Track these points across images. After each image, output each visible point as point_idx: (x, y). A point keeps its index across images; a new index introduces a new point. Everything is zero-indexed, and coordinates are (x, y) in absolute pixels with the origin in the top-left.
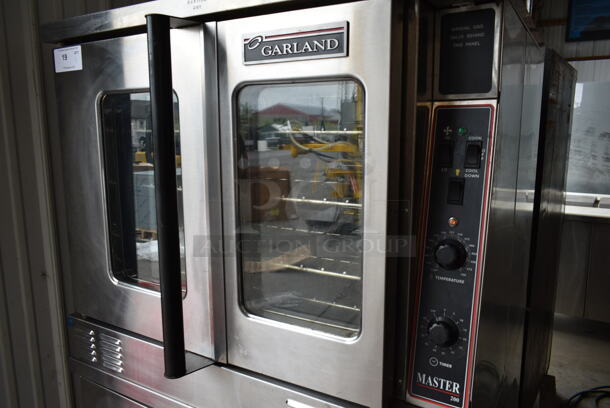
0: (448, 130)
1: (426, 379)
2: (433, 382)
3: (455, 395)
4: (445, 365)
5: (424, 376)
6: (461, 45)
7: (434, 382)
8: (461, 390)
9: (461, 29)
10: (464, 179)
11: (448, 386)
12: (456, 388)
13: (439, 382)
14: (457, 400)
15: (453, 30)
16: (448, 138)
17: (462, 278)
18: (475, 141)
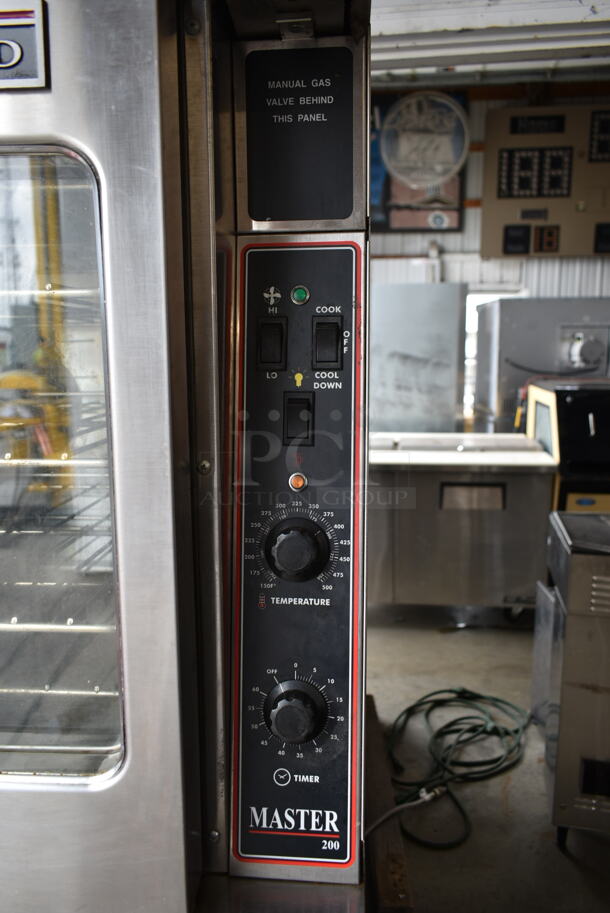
0: (272, 295)
1: (270, 816)
2: (283, 820)
3: (331, 836)
4: (305, 779)
5: (264, 810)
6: (289, 118)
7: (285, 820)
8: (341, 823)
9: (287, 84)
10: (314, 393)
11: (314, 820)
12: (331, 823)
13: (297, 818)
14: (335, 845)
15: (271, 85)
16: (275, 310)
17: (324, 595)
18: (328, 315)
